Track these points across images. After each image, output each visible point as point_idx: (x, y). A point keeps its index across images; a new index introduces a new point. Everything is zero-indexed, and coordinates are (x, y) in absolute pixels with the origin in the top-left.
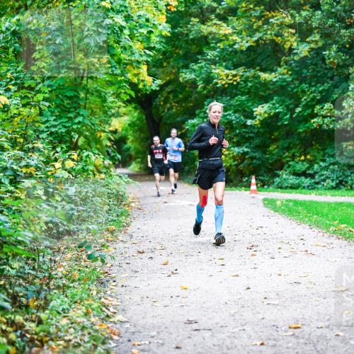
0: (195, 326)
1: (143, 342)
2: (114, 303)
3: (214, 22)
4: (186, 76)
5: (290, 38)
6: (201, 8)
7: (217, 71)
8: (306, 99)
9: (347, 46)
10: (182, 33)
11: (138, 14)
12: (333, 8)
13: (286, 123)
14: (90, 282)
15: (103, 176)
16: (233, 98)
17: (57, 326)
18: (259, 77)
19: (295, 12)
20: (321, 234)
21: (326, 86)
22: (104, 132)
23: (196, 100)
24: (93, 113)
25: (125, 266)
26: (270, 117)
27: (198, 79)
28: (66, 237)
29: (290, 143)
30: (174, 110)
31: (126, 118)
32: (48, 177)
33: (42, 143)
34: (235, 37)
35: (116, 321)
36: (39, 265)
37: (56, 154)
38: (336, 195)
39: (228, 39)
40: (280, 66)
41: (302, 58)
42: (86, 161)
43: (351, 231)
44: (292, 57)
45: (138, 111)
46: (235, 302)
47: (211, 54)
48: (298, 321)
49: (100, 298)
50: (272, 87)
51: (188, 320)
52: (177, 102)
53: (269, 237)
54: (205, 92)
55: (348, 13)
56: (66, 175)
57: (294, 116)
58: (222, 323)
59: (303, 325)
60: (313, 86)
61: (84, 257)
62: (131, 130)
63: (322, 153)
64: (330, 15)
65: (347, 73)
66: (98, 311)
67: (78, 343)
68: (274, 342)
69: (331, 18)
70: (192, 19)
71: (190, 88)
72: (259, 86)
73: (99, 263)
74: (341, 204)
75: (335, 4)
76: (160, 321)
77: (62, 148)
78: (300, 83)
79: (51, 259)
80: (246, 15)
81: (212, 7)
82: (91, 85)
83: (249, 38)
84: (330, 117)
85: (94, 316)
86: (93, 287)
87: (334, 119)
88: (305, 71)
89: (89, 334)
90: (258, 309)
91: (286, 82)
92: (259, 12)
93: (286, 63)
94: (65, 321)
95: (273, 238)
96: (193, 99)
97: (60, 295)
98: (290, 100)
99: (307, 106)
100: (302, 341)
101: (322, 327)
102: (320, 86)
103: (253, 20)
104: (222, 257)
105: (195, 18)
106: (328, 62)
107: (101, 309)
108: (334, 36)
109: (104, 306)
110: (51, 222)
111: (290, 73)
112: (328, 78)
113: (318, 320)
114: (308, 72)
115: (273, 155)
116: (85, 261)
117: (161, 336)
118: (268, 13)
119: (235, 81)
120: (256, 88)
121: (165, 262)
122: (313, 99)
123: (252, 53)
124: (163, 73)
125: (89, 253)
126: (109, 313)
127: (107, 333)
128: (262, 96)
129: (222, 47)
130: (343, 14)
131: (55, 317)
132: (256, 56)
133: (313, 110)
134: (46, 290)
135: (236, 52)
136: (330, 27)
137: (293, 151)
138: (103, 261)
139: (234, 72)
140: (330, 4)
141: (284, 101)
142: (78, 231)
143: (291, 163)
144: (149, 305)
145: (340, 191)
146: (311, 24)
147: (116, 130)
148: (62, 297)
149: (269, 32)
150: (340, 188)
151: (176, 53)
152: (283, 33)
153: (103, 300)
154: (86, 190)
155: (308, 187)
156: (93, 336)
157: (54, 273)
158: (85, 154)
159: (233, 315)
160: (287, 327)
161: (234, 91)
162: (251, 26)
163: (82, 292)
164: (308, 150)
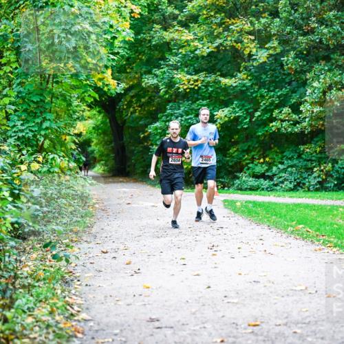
0: (157, 324)
1: (106, 340)
2: (78, 302)
3: (176, 28)
4: (149, 81)
5: (249, 44)
6: (163, 15)
7: (179, 76)
8: (264, 104)
9: (305, 52)
10: (144, 39)
11: (102, 20)
12: (291, 15)
13: (245, 126)
14: (55, 282)
15: (68, 178)
16: (195, 102)
17: (22, 324)
18: (220, 82)
19: (254, 19)
20: (280, 235)
21: (284, 91)
22: (69, 135)
23: (159, 104)
24: (58, 117)
25: (88, 265)
26: (230, 121)
27: (160, 84)
28: (32, 238)
29: (249, 146)
30: (137, 114)
31: (91, 121)
32: (14, 179)
33: (8, 146)
34: (196, 43)
35: (80, 319)
36: (4, 265)
37: (22, 157)
38: (293, 197)
39: (189, 45)
40: (240, 72)
41: (261, 64)
42: (52, 163)
43: (308, 231)
44: (251, 63)
45: (102, 115)
46: (196, 300)
47: (173, 60)
48: (256, 319)
49: (65, 297)
50: (232, 92)
51: (150, 319)
52: (140, 106)
53: (230, 238)
54: (167, 96)
55: (305, 21)
56: (32, 177)
57: (254, 120)
58: (183, 321)
59: (262, 322)
60: (271, 91)
61: (49, 257)
62: (95, 133)
63: (280, 156)
64: (288, 22)
65: (304, 78)
66: (62, 310)
67: (43, 341)
68: (234, 339)
69: (289, 26)
70: (155, 25)
71: (152, 92)
72: (219, 91)
73: (63, 263)
74: (298, 205)
75: (293, 11)
76: (123, 319)
77: (28, 151)
78: (259, 88)
79: (16, 259)
80: (207, 22)
81: (174, 14)
82: (57, 89)
83: (210, 44)
84: (289, 121)
85: (59, 314)
86: (58, 286)
87: (292, 122)
88: (264, 77)
89: (54, 332)
90: (218, 308)
91: (246, 87)
92: (219, 19)
93: (246, 68)
94: (30, 320)
95: (233, 239)
96: (155, 103)
97: (25, 294)
98: (250, 104)
99: (265, 111)
100: (260, 338)
101: (280, 325)
102: (279, 91)
103: (214, 27)
104: (183, 257)
105: (158, 24)
106: (286, 67)
107: (66, 308)
108: (292, 42)
109: (69, 305)
110: (17, 223)
111: (249, 78)
112: (286, 83)
113: (276, 318)
114: (267, 77)
115: (233, 157)
116: (50, 261)
117: (124, 334)
118: (228, 20)
119: (196, 86)
120: (217, 93)
121: (128, 262)
122: (271, 104)
123: (213, 59)
124: (126, 78)
125: (54, 253)
126: (74, 312)
127: (72, 331)
128: (223, 100)
129: (184, 53)
130: (301, 22)
131: (21, 315)
132: (217, 61)
133: (272, 114)
134: (11, 290)
135: (197, 58)
136: (288, 34)
137: (253, 153)
138: (67, 261)
139: (195, 77)
140: (288, 12)
141: (243, 106)
142: (43, 231)
143: (251, 165)
144: (113, 304)
145: (298, 193)
146: (270, 32)
147: (81, 133)
148: (27, 296)
149: (229, 39)
150: (298, 190)
151: (139, 58)
152: (243, 39)
153: (67, 299)
154: (51, 192)
155: (267, 188)
156: (58, 334)
157: (19, 272)
158: (51, 157)
159: (194, 314)
160: (246, 325)
161: (196, 96)
162: (212, 33)
163: (47, 291)
164: (267, 153)
